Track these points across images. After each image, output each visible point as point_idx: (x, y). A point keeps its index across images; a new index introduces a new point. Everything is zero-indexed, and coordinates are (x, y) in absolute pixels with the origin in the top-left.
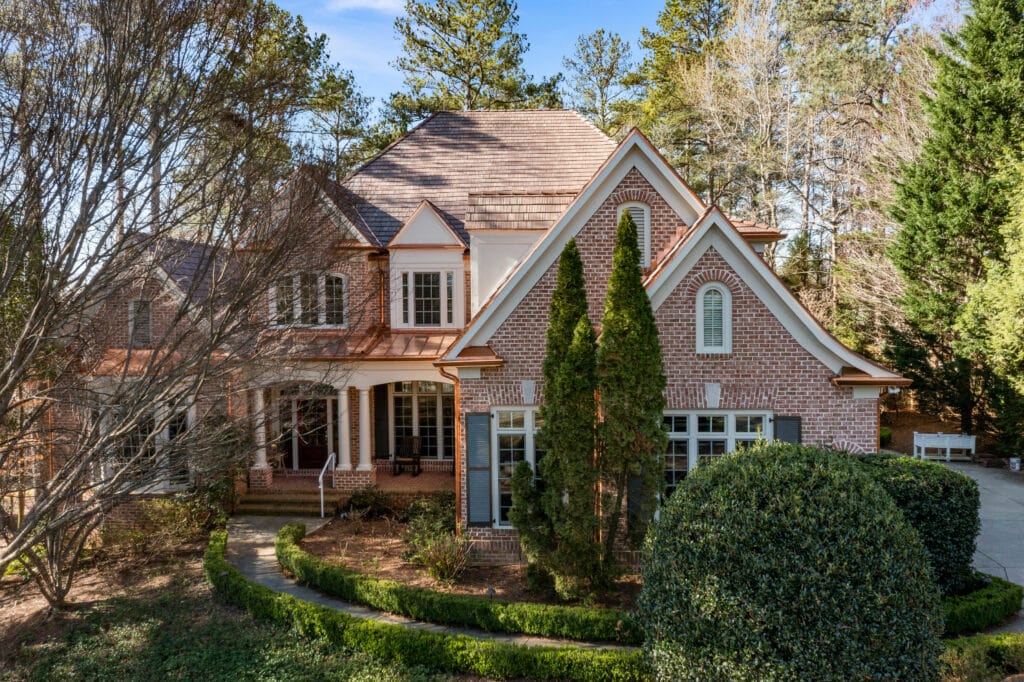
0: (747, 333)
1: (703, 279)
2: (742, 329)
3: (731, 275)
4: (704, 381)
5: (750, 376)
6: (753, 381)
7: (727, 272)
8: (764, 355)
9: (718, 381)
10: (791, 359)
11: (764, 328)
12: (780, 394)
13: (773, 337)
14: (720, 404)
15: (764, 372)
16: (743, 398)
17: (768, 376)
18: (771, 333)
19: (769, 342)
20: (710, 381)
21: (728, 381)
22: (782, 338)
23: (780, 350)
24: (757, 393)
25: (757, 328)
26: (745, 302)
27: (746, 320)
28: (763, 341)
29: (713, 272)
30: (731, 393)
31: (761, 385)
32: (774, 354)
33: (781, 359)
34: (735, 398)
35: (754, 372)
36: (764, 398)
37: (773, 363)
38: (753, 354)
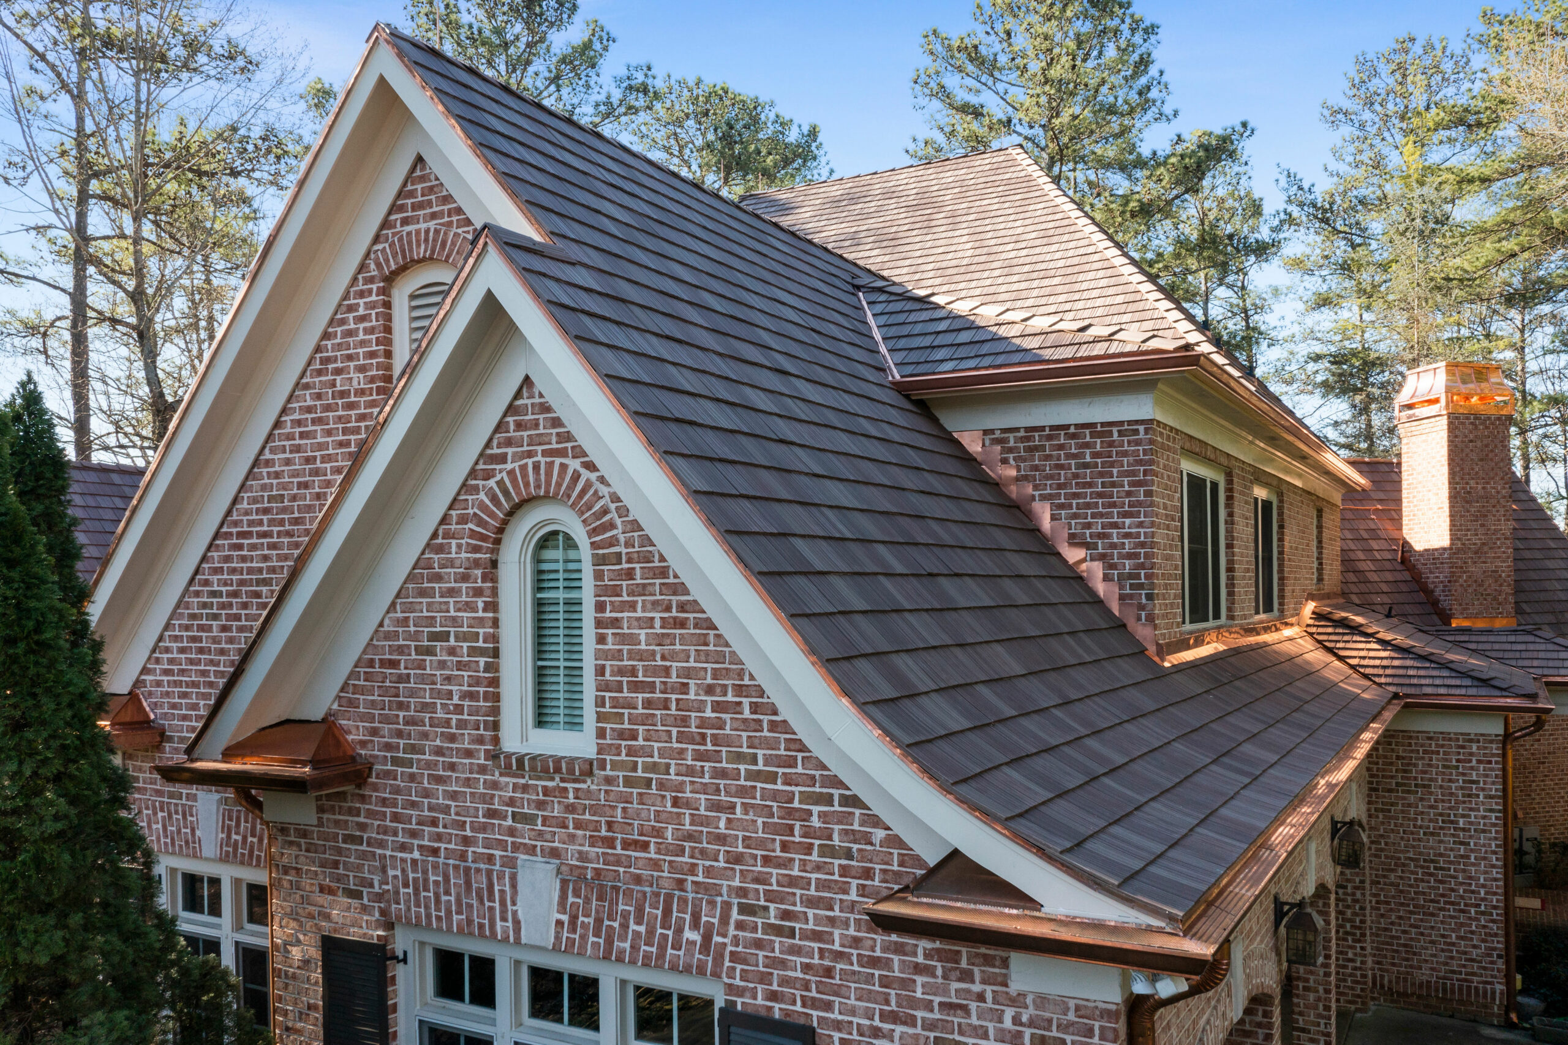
0: (636, 687)
1: (506, 493)
2: (621, 671)
3: (585, 474)
4: (516, 847)
5: (645, 846)
6: (656, 865)
7: (574, 464)
8: (690, 771)
9: (555, 853)
10: (775, 795)
11: (688, 673)
12: (740, 926)
13: (718, 707)
14: (558, 937)
15: (690, 837)
16: (625, 926)
17: (704, 854)
18: (710, 690)
19: (703, 723)
20: (531, 850)
21: (583, 857)
22: (747, 713)
23: (739, 757)
24: (667, 912)
25: (667, 671)
26: (630, 574)
27: (633, 639)
28: (685, 721)
29: (536, 467)
30: (587, 901)
31: (680, 883)
32: (723, 774)
33: (743, 792)
34: (599, 921)
35: (658, 833)
36: (689, 935)
37: (717, 807)
38: (653, 768)
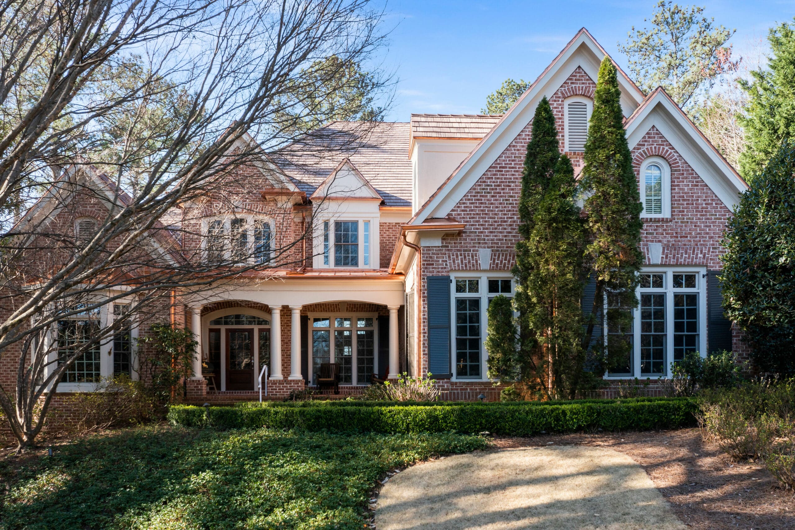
0: (684, 200)
1: (645, 153)
2: (680, 197)
3: (670, 151)
4: (647, 241)
5: (687, 237)
6: (690, 241)
7: (666, 148)
8: (699, 219)
9: (660, 241)
10: (721, 223)
11: (699, 197)
12: (713, 252)
13: (706, 204)
14: (662, 261)
15: (699, 234)
16: (682, 256)
17: (703, 237)
18: (705, 200)
19: (703, 208)
20: (652, 241)
21: (668, 241)
22: (714, 205)
23: (712, 215)
24: (694, 251)
25: (693, 196)
26: (683, 174)
27: (683, 189)
28: (698, 208)
29: (655, 148)
30: (671, 251)
31: (697, 245)
32: (708, 219)
33: (713, 222)
34: (674, 256)
35: (690, 234)
36: (700, 255)
37: (707, 226)
38: (689, 218)
